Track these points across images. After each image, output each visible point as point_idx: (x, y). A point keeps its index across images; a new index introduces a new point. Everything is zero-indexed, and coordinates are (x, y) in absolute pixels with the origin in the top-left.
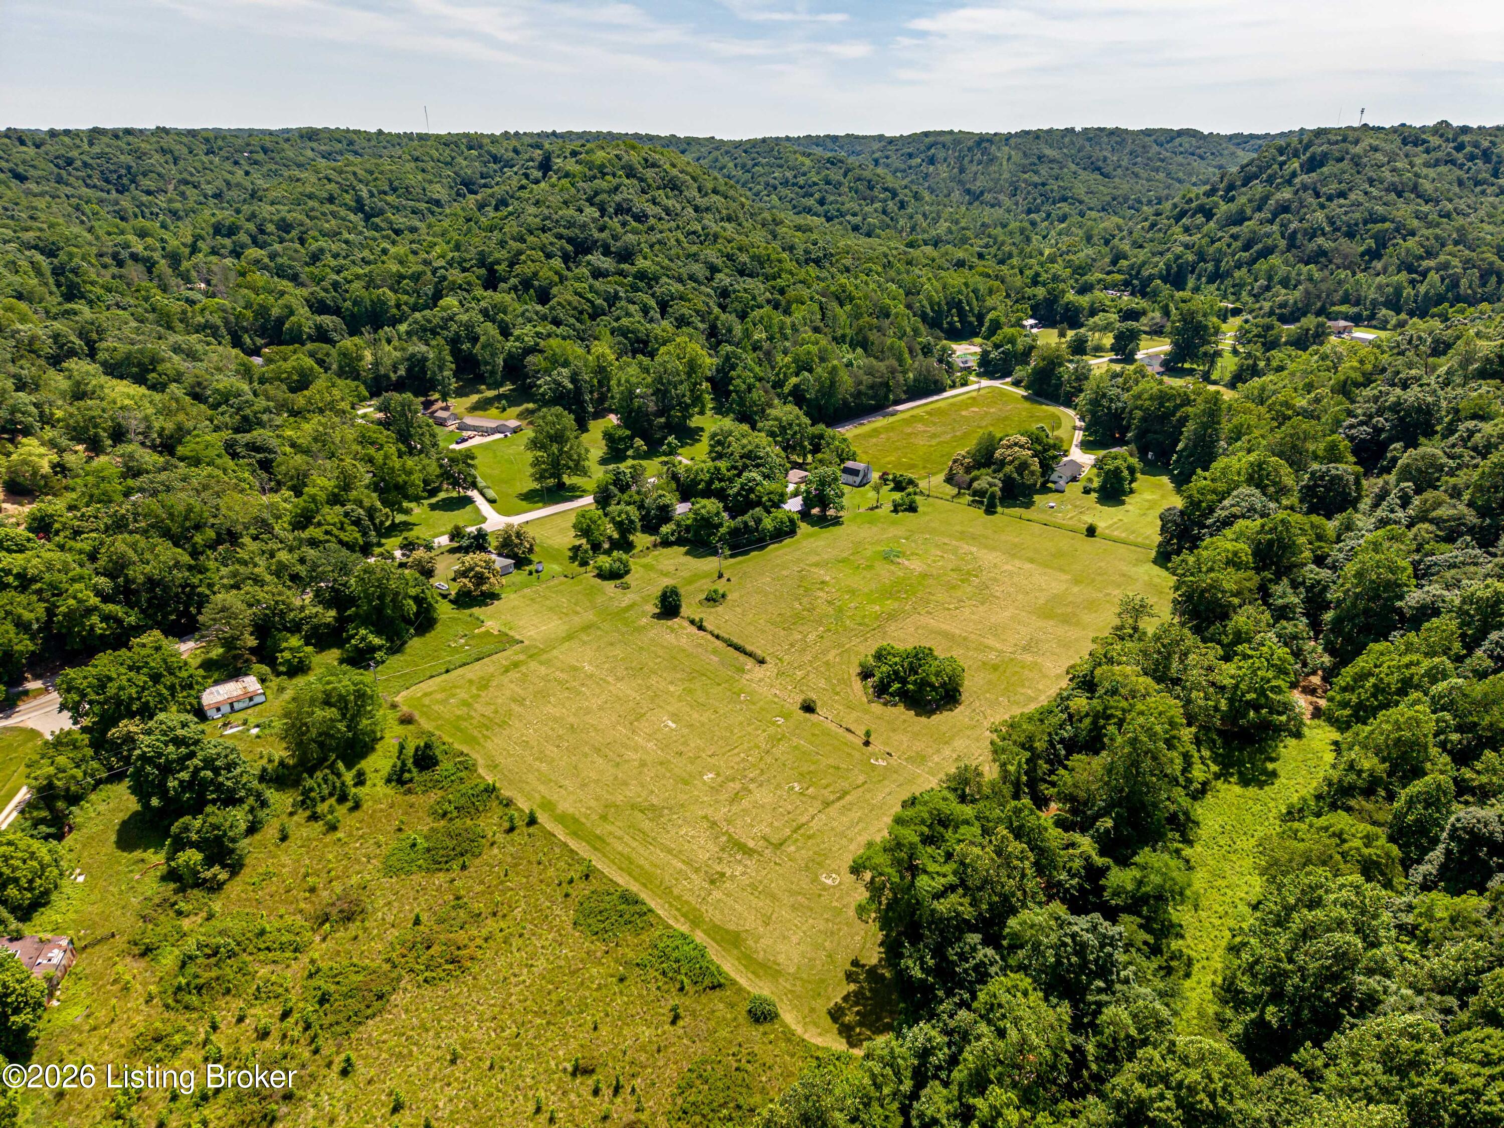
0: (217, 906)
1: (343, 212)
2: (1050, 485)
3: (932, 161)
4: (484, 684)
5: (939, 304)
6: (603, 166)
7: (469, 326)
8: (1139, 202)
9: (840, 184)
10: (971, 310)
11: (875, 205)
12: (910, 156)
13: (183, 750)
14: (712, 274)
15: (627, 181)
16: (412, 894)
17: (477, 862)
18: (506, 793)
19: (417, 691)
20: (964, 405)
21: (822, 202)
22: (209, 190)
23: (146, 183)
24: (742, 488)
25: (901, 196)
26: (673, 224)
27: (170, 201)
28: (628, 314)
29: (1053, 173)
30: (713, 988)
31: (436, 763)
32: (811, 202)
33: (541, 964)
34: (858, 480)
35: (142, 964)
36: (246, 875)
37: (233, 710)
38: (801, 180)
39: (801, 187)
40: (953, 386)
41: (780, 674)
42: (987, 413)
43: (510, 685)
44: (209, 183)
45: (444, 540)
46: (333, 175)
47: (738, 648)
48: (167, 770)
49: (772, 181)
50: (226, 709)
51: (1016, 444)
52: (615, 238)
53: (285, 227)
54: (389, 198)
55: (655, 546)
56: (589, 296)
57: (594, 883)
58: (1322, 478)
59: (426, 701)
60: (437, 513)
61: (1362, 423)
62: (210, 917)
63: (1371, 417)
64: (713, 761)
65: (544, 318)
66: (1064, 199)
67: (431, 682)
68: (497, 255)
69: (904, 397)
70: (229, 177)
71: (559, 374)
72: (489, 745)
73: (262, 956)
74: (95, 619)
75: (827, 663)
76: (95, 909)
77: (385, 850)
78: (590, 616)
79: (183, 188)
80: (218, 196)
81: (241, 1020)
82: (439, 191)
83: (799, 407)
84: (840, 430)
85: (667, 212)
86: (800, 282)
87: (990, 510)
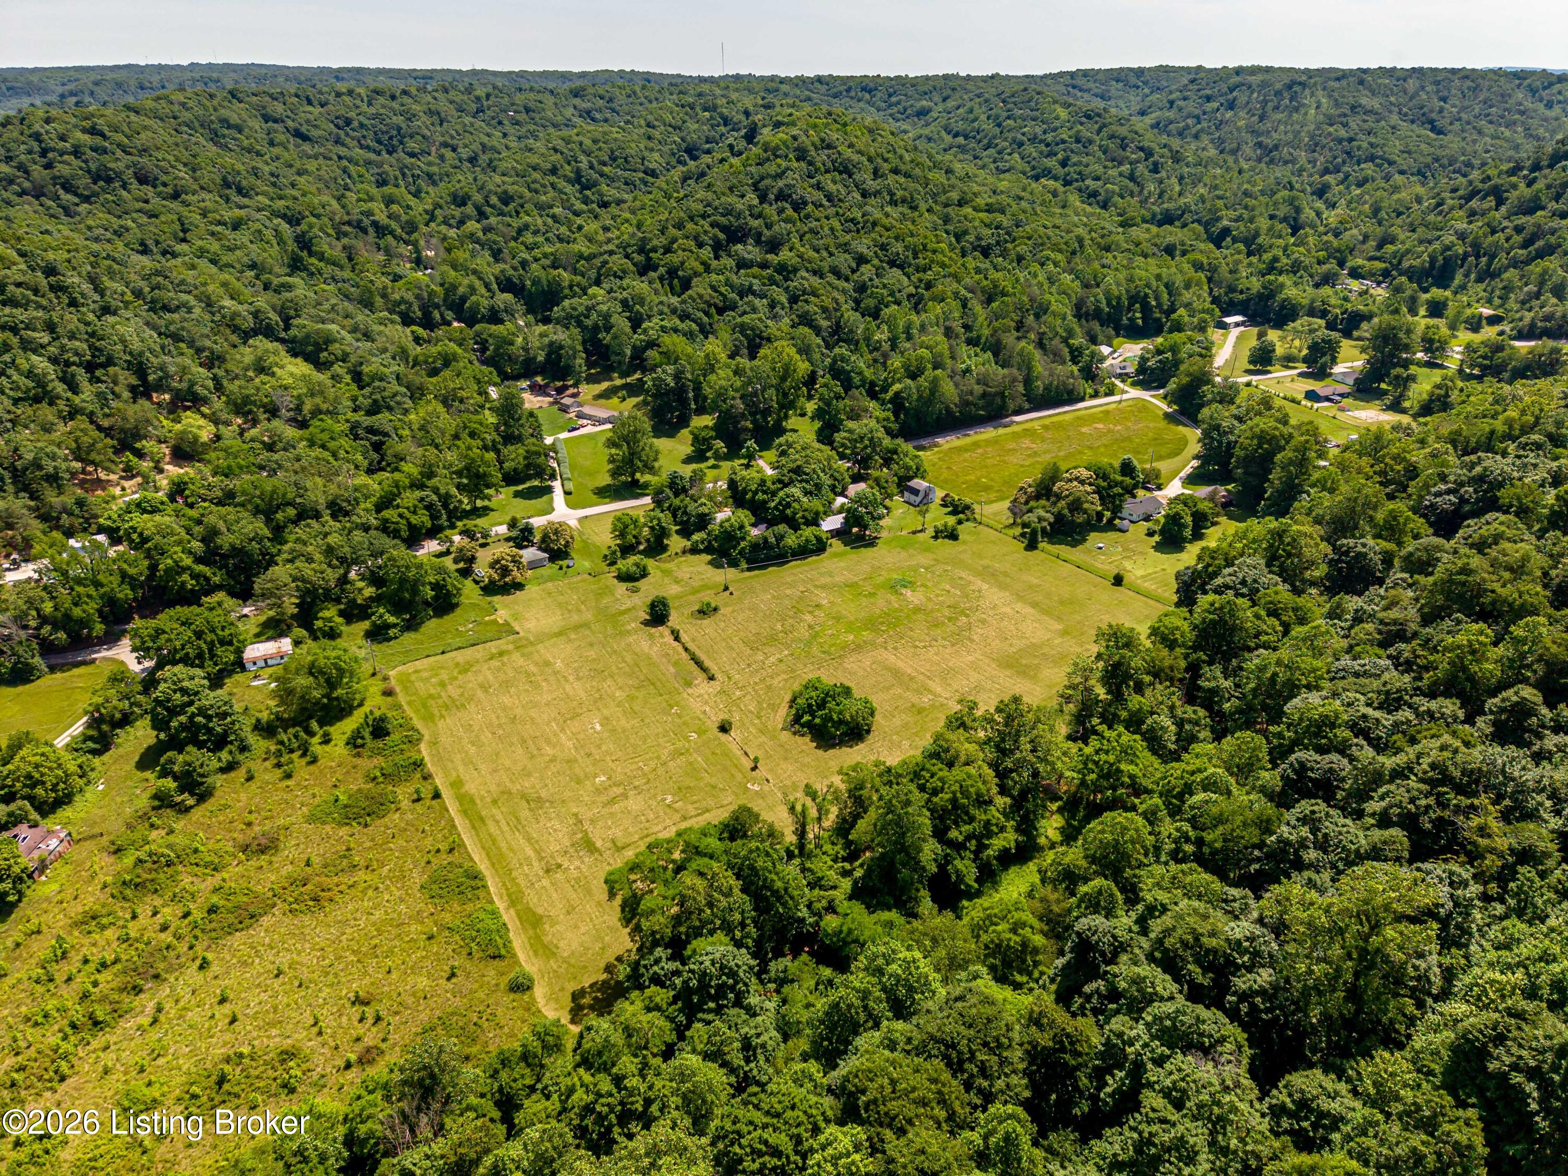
0: (178, 826)
1: (561, 184)
2: (1117, 521)
3: (1231, 106)
4: (465, 669)
5: (1119, 298)
6: (777, 148)
7: (607, 316)
8: (1469, 164)
9: (1091, 142)
10: (1159, 305)
11: (1122, 168)
12: (1209, 99)
13: (186, 699)
14: (858, 265)
15: (796, 165)
16: (318, 839)
17: (378, 822)
18: (430, 766)
19: (410, 668)
20: (1093, 419)
21: (1064, 164)
22: (464, 153)
23: (412, 145)
24: (780, 503)
25: (1156, 157)
26: (831, 211)
27: (430, 164)
28: (754, 310)
29: (1366, 126)
30: (494, 957)
31: (388, 734)
32: (1051, 163)
33: (378, 914)
34: (918, 499)
35: (112, 859)
36: (211, 804)
37: (267, 665)
38: (1049, 137)
39: (1048, 145)
40: (1096, 395)
41: (722, 692)
42: (1109, 431)
43: (486, 673)
44: (466, 146)
45: (502, 529)
46: (560, 144)
47: (699, 664)
48: (174, 712)
49: (1019, 136)
50: (261, 663)
51: (1077, 479)
52: (769, 226)
53: (506, 199)
54: (606, 169)
55: (684, 552)
56: (723, 289)
57: (455, 857)
58: (1347, 553)
59: (413, 678)
60: (518, 500)
61: (1449, 492)
62: (171, 832)
63: (1462, 485)
64: (613, 765)
65: (674, 311)
66: (1372, 158)
67: (425, 661)
68: (655, 242)
69: (1027, 406)
70: (485, 139)
71: (664, 371)
72: (441, 724)
73: (189, 869)
74: (186, 577)
75: (769, 687)
76: (100, 812)
77: (317, 800)
78: (588, 616)
79: (443, 151)
80: (473, 160)
81: (155, 914)
82: (655, 160)
83: (896, 415)
84: (939, 440)
85: (829, 197)
86: (950, 275)
87: (1032, 546)
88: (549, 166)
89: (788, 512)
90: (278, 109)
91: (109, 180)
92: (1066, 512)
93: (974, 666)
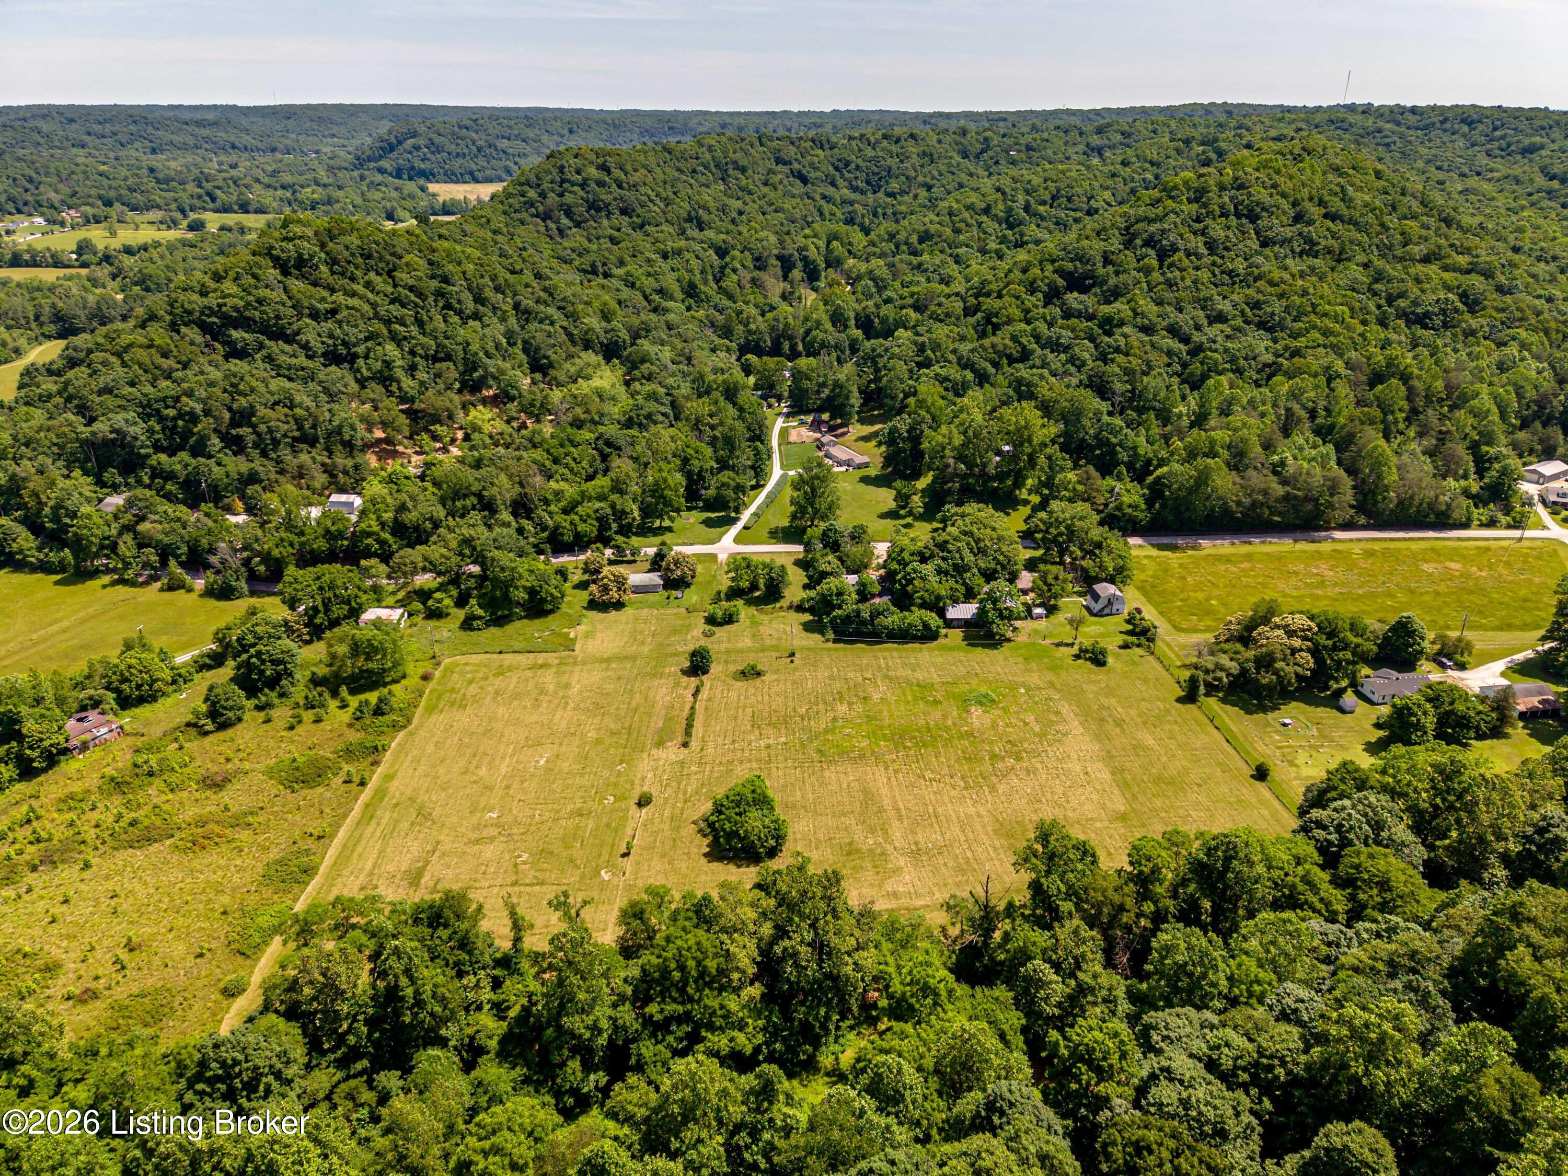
1: (988, 223)
15: (1185, 207)
16: (255, 790)
17: (304, 791)
18: (388, 754)
19: (464, 659)
24: (904, 577)
30: (241, 954)
31: (382, 714)
34: (1097, 607)
41: (680, 762)
43: (514, 680)
45: (652, 551)
47: (689, 726)
51: (1286, 627)
53: (924, 238)
55: (790, 607)
57: (317, 846)
59: (457, 669)
60: (701, 526)
67: (480, 656)
72: (435, 717)
76: (162, 716)
78: (646, 649)
83: (1150, 502)
84: (1204, 542)
85: (1211, 246)
86: (1332, 346)
87: (1190, 697)
88: (983, 205)
89: (910, 588)
90: (790, 152)
91: (599, 210)
92: (1251, 666)
93: (965, 824)
